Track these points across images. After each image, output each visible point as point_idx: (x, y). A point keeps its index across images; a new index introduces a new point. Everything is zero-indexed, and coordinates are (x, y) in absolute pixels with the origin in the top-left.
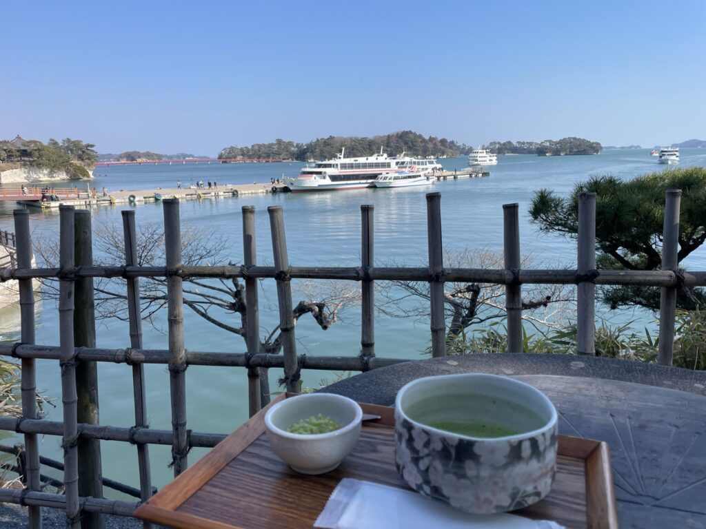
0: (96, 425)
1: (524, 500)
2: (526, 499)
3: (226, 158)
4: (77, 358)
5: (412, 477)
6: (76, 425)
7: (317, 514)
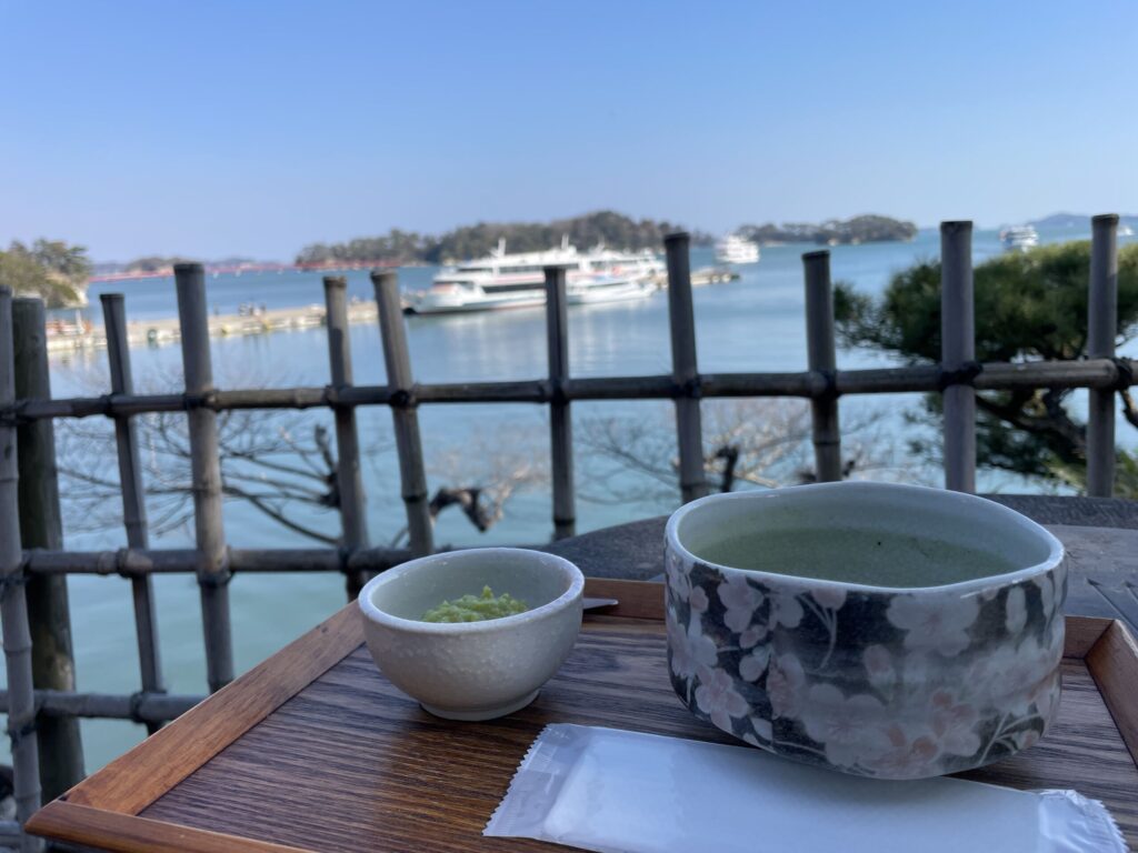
0: (69, 692)
1: (1009, 739)
2: (1014, 736)
3: (309, 263)
4: (26, 569)
5: (722, 703)
6: (32, 694)
7: (492, 808)
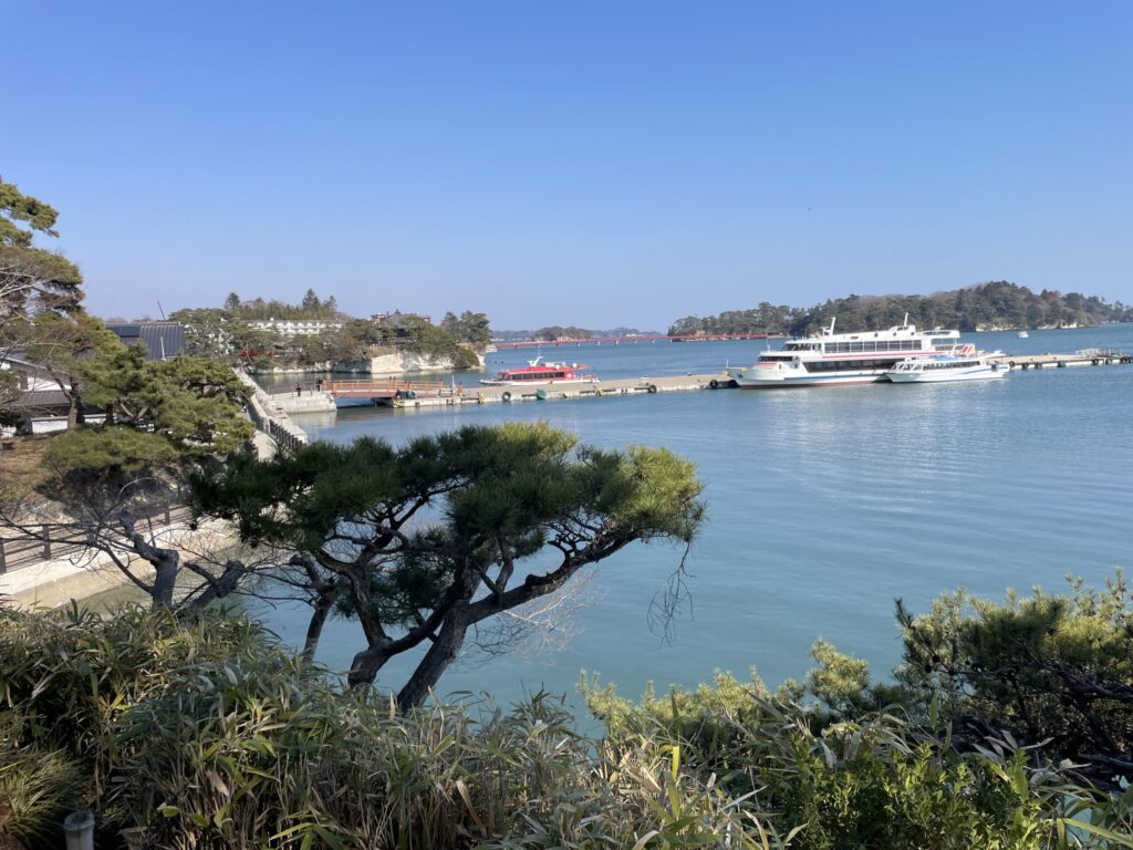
3: (681, 334)
